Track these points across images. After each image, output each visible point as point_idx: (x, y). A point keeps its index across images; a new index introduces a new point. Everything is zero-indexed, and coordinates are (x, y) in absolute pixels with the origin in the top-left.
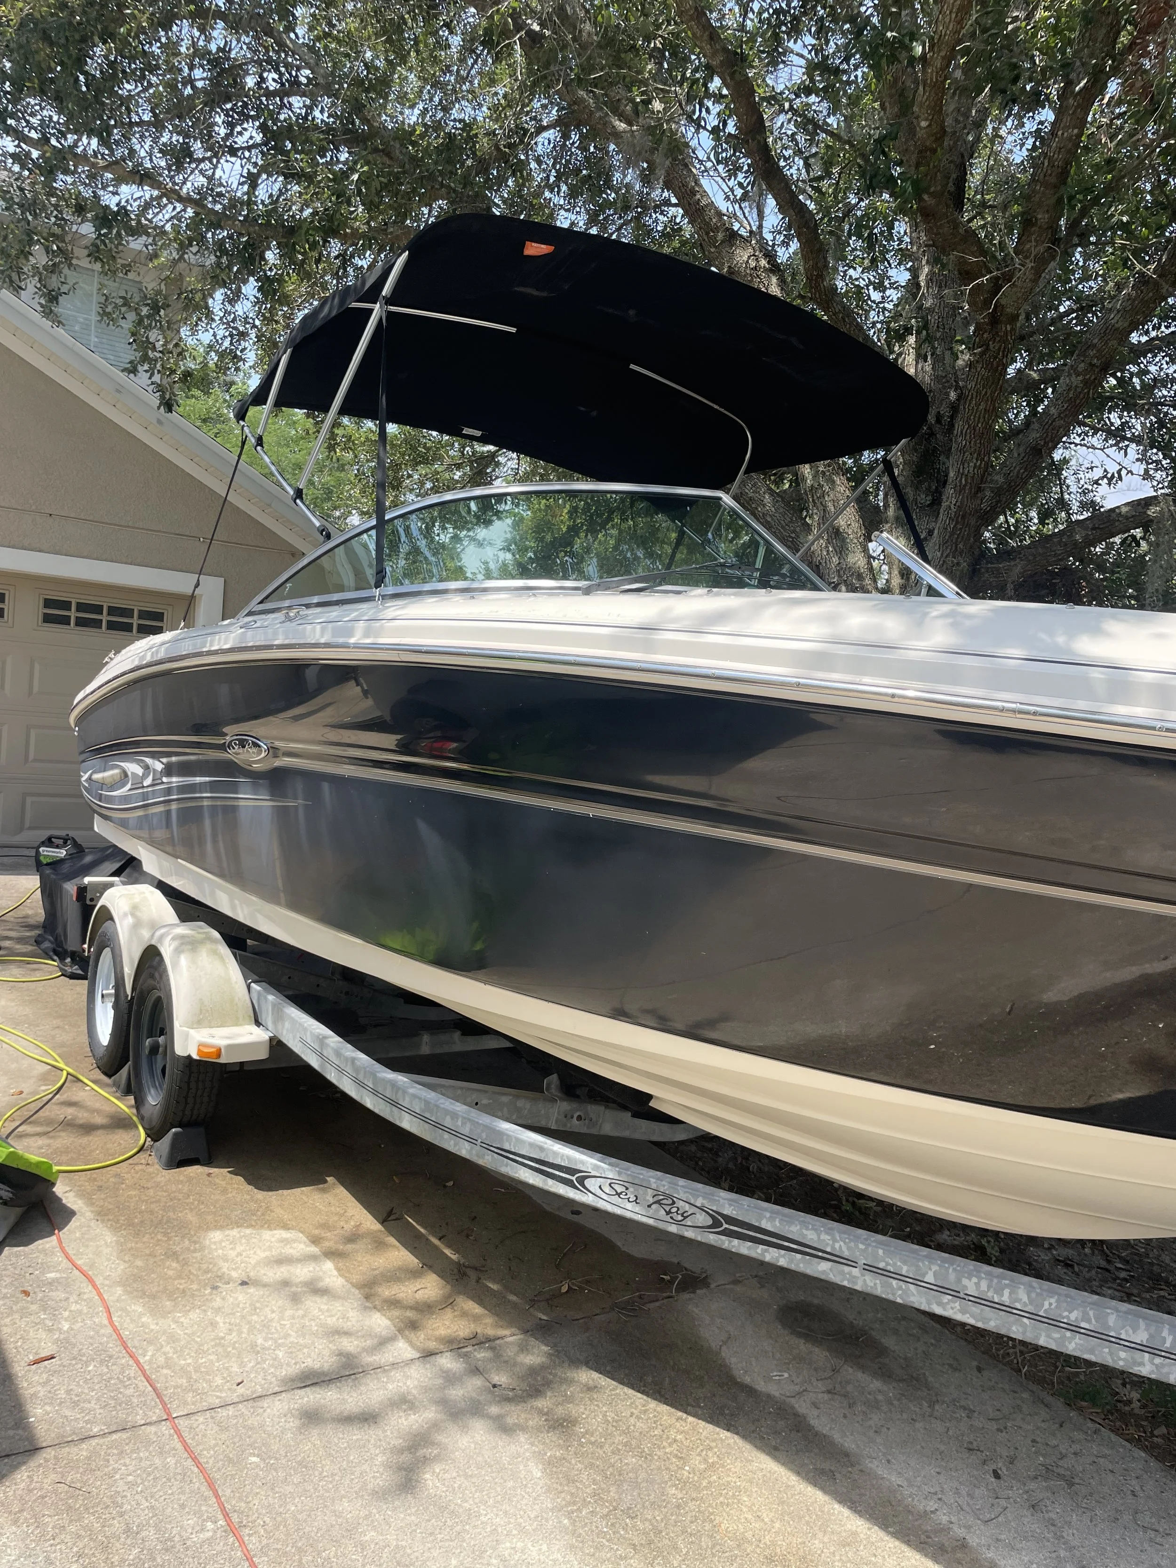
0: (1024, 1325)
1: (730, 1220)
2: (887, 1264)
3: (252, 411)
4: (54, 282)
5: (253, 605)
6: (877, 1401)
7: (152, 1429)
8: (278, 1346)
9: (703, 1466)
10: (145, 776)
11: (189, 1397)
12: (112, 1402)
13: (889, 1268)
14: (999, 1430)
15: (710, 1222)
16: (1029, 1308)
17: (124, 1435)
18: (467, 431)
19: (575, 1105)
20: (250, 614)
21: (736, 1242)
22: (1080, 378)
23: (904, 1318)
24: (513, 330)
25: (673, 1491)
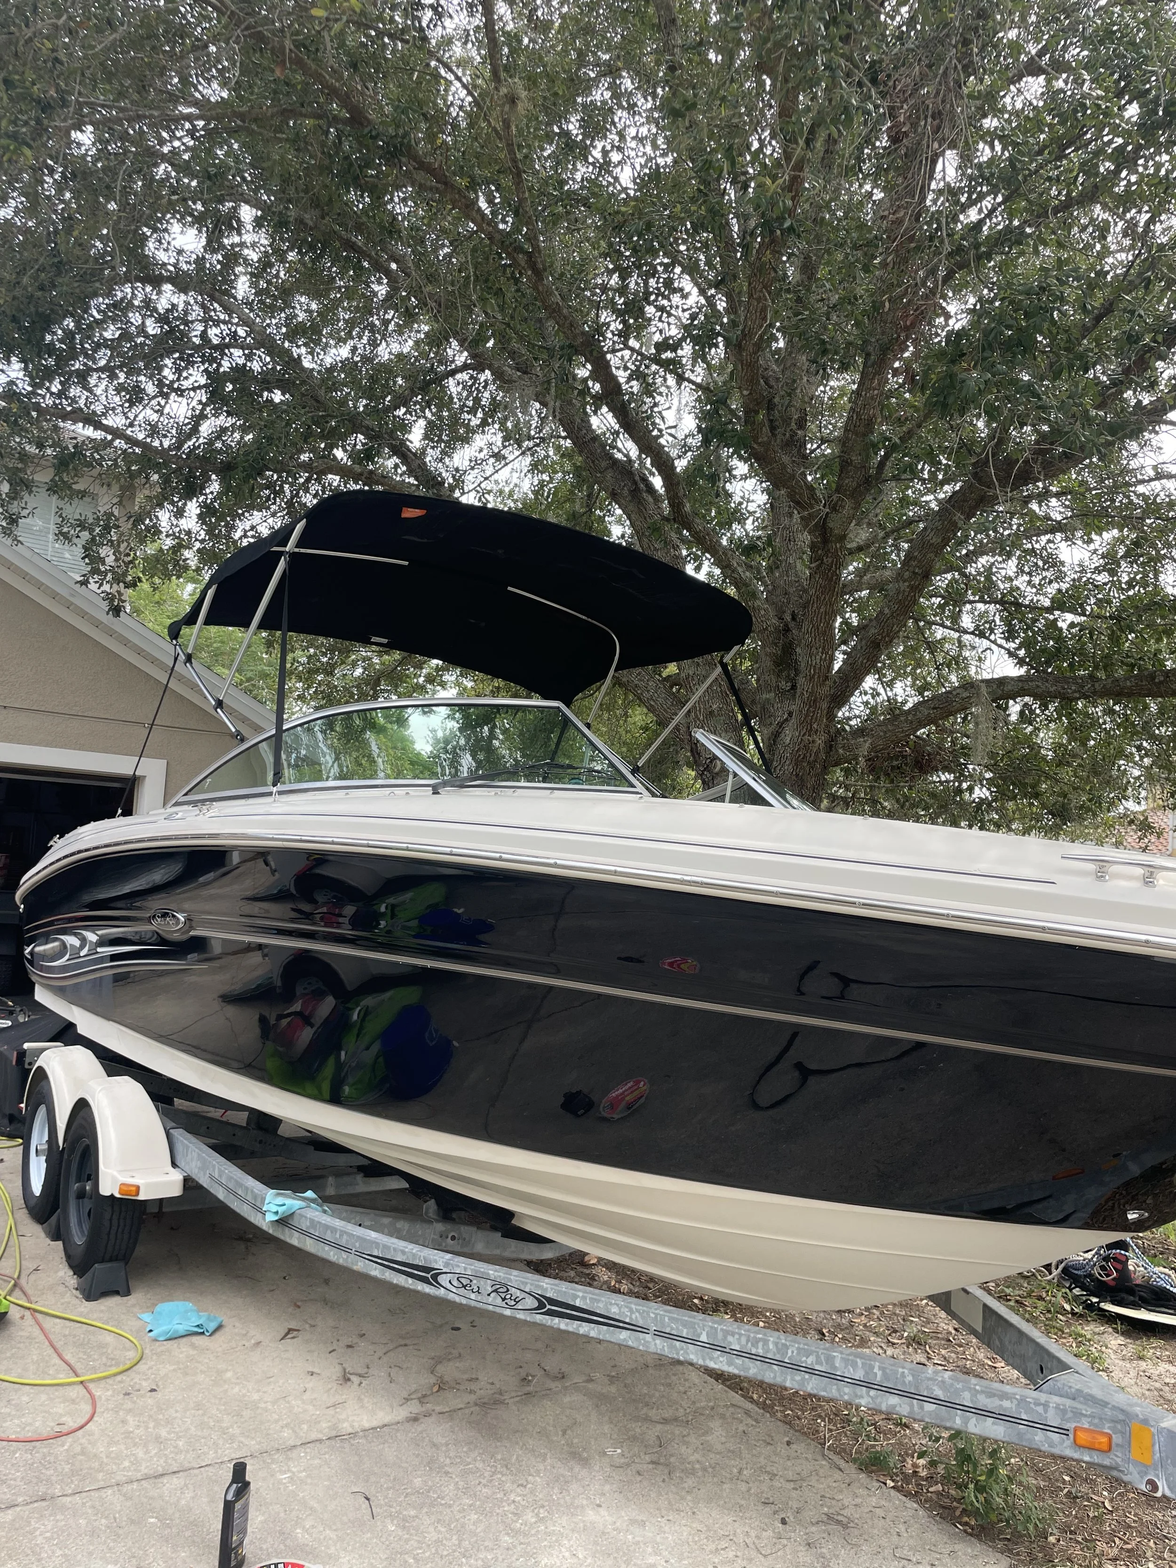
0: (775, 1372)
1: (552, 1301)
2: (672, 1329)
3: (185, 631)
4: (14, 508)
5: (179, 797)
6: (693, 1469)
7: (69, 1499)
8: (179, 1438)
9: (533, 1520)
10: (82, 947)
11: (100, 1476)
12: (34, 1480)
13: (674, 1332)
14: (794, 1489)
15: (536, 1304)
16: (778, 1357)
17: (44, 1504)
18: (374, 639)
19: (449, 1226)
20: (177, 804)
21: (557, 1320)
22: (907, 584)
23: (733, 1405)
24: (406, 563)
25: (506, 1538)
